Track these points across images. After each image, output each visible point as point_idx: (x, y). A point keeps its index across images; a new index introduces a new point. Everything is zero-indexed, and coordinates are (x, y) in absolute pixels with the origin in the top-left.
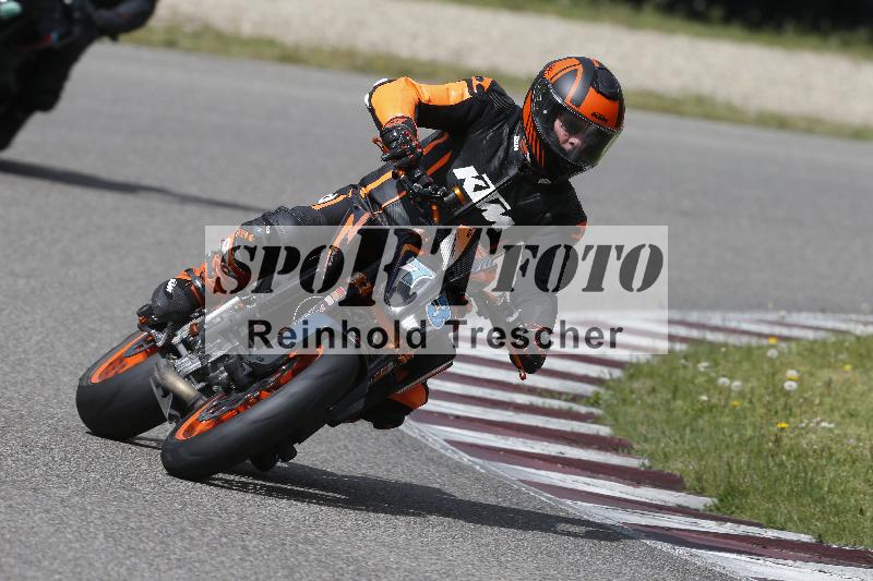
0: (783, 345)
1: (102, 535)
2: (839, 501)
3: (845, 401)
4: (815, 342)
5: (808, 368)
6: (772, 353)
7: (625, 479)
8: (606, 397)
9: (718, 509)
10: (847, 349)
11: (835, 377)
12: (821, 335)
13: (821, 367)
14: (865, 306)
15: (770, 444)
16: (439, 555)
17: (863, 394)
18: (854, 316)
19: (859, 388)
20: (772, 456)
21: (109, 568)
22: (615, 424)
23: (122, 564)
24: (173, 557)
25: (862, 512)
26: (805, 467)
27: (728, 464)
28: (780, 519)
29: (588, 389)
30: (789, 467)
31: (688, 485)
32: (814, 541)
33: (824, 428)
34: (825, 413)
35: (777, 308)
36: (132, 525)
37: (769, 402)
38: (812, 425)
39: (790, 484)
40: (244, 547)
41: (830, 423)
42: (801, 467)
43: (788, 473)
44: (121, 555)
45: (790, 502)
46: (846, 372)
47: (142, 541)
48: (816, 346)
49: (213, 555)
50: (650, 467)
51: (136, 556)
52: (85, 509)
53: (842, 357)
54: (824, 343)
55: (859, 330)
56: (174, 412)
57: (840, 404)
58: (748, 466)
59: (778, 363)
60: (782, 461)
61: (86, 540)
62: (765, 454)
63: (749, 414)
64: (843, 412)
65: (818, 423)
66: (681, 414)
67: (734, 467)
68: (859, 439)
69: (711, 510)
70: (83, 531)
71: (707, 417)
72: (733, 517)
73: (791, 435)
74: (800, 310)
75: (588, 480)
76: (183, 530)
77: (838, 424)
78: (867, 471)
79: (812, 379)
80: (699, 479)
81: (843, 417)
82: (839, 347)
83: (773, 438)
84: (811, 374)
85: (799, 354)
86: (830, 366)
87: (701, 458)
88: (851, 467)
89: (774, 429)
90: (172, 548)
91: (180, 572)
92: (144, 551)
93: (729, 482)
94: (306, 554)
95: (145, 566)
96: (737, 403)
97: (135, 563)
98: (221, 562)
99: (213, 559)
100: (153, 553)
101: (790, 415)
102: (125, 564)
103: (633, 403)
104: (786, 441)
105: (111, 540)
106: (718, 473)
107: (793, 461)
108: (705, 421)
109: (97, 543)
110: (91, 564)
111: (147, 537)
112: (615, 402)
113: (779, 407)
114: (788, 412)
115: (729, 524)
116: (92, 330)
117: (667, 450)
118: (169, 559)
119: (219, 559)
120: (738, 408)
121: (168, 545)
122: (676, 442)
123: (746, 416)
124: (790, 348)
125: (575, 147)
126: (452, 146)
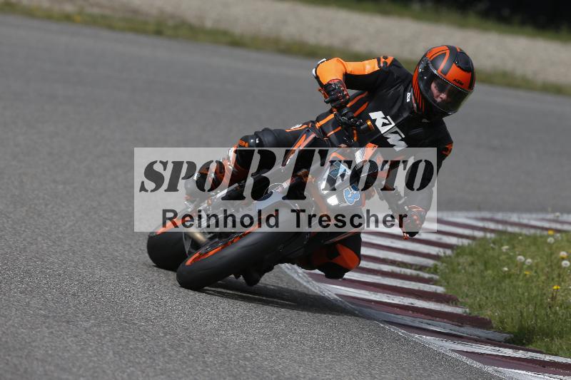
0: (558, 235)
1: (111, 353)
6: (551, 240)
7: (454, 321)
8: (441, 268)
9: (513, 341)
15: (549, 300)
20: (550, 307)
21: (116, 374)
22: (447, 285)
23: (124, 372)
24: (157, 367)
27: (521, 312)
28: (554, 348)
29: (430, 262)
30: (561, 314)
31: (494, 326)
35: (554, 211)
36: (131, 346)
37: (548, 272)
39: (561, 325)
40: (204, 362)
42: (569, 315)
43: (560, 318)
44: (124, 366)
45: (561, 338)
47: (137, 357)
50: (470, 314)
51: (134, 366)
52: (100, 335)
58: (534, 313)
59: (554, 247)
60: (556, 311)
61: (101, 355)
62: (545, 306)
63: (535, 280)
66: (490, 279)
67: (525, 314)
69: (509, 342)
70: (99, 350)
71: (507, 281)
72: (523, 346)
73: (563, 294)
74: (568, 212)
75: (429, 322)
76: (164, 350)
80: (502, 322)
83: (550, 296)
85: (568, 241)
87: (503, 308)
89: (551, 290)
90: (157, 362)
92: (139, 363)
93: (521, 324)
94: (244, 367)
95: (139, 373)
96: (527, 273)
97: (133, 371)
98: (189, 371)
99: (183, 369)
100: (145, 365)
101: (563, 281)
102: (127, 372)
103: (459, 272)
104: (559, 298)
105: (117, 355)
106: (514, 318)
107: (564, 311)
108: (506, 284)
109: (108, 358)
110: (104, 372)
111: (141, 354)
112: (447, 271)
113: (555, 276)
114: (561, 279)
115: (521, 351)
116: (106, 219)
117: (481, 303)
118: (155, 369)
119: (187, 370)
120: (528, 276)
121: (154, 360)
122: (487, 298)
123: (533, 281)
124: (562, 237)
125: (443, 100)
126: (369, 99)
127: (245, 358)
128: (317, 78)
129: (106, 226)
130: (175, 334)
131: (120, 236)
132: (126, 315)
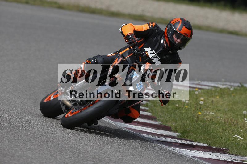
0: (200, 90)
1: (7, 141)
2: (215, 135)
3: (217, 106)
4: (208, 90)
5: (207, 97)
6: (196, 93)
7: (155, 128)
8: (150, 105)
9: (181, 137)
10: (218, 92)
11: (214, 100)
12: (210, 88)
13: (210, 97)
14: (223, 80)
15: (196, 118)
16: (102, 148)
17: (222, 105)
18: (219, 83)
19: (221, 103)
20: (196, 122)
21: (9, 150)
22: (152, 112)
23: (13, 150)
24: (27, 148)
25: (221, 138)
26: (205, 125)
27: (184, 124)
28: (198, 139)
29: (144, 102)
30: (201, 125)
31: (172, 130)
32: (208, 146)
33: (211, 114)
34: (211, 109)
35: (198, 80)
36: (16, 138)
37: (196, 106)
38: (208, 113)
39: (201, 130)
40: (47, 145)
41: (213, 112)
42: (204, 125)
43: (201, 127)
44: (13, 147)
45: (201, 135)
46: (217, 98)
47: (18, 143)
48: (209, 91)
49: (39, 147)
50: (162, 124)
51: (17, 147)
52: (2, 134)
53: (216, 94)
54: (211, 90)
55: (221, 87)
56: (66, 110)
57: (215, 107)
58: (190, 124)
59: (198, 96)
60: (199, 123)
61: (3, 143)
62: (194, 121)
63: (190, 110)
64: (216, 109)
65: (210, 112)
66: (171, 109)
67: (186, 125)
68: (221, 117)
69: (179, 137)
70: (2, 140)
71: (178, 110)
72: (185, 139)
73: (202, 116)
74: (204, 80)
75: (144, 128)
76: (30, 140)
77: (215, 113)
78: (223, 127)
79: (208, 100)
80: (176, 128)
81: (216, 111)
82: (215, 91)
83: (197, 117)
84: (207, 99)
85: (204, 93)
86: (213, 97)
87: (176, 122)
88: (218, 125)
89: (197, 114)
90: (27, 145)
91: (29, 152)
92: (19, 146)
93: (184, 129)
94: (65, 147)
95: (19, 150)
96: (187, 107)
97: (17, 149)
98: (41, 149)
99: (39, 148)
100: (22, 146)
101: (202, 110)
102: (14, 149)
103: (157, 106)
104: (200, 118)
105: (10, 142)
106: (181, 126)
107: (202, 123)
108: (177, 112)
109: (6, 143)
110: (4, 150)
111: (20, 142)
112: (152, 106)
113: (198, 108)
114: (201, 110)
115: (184, 141)
116: (5, 83)
117: (167, 120)
118: (26, 148)
119: (40, 148)
120: (187, 108)
121: (26, 144)
122: (169, 118)
123: (189, 111)
124: (201, 91)
125: (179, 43)
126: (144, 42)
127: (65, 144)
128: (122, 32)
129: (4, 86)
130: (35, 133)
131: (11, 91)
132: (14, 125)
